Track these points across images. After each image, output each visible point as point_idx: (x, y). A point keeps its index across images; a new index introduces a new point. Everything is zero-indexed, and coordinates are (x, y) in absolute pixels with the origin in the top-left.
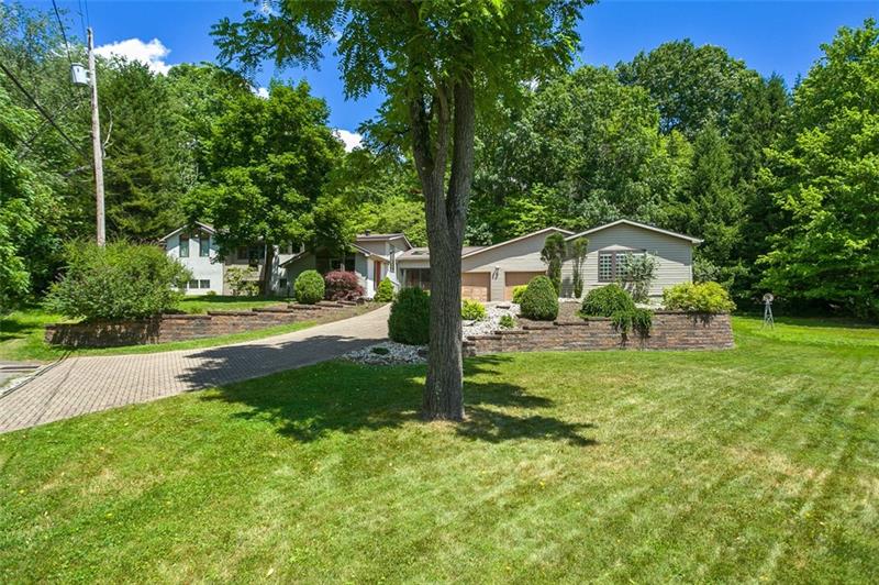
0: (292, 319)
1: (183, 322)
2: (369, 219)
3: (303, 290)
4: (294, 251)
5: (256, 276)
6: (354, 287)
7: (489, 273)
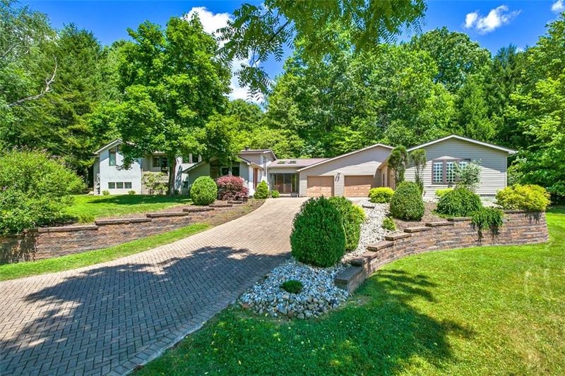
0: (187, 221)
1: (65, 234)
2: (245, 141)
3: (198, 193)
4: (194, 161)
5: (166, 179)
6: (240, 189)
7: (333, 177)
